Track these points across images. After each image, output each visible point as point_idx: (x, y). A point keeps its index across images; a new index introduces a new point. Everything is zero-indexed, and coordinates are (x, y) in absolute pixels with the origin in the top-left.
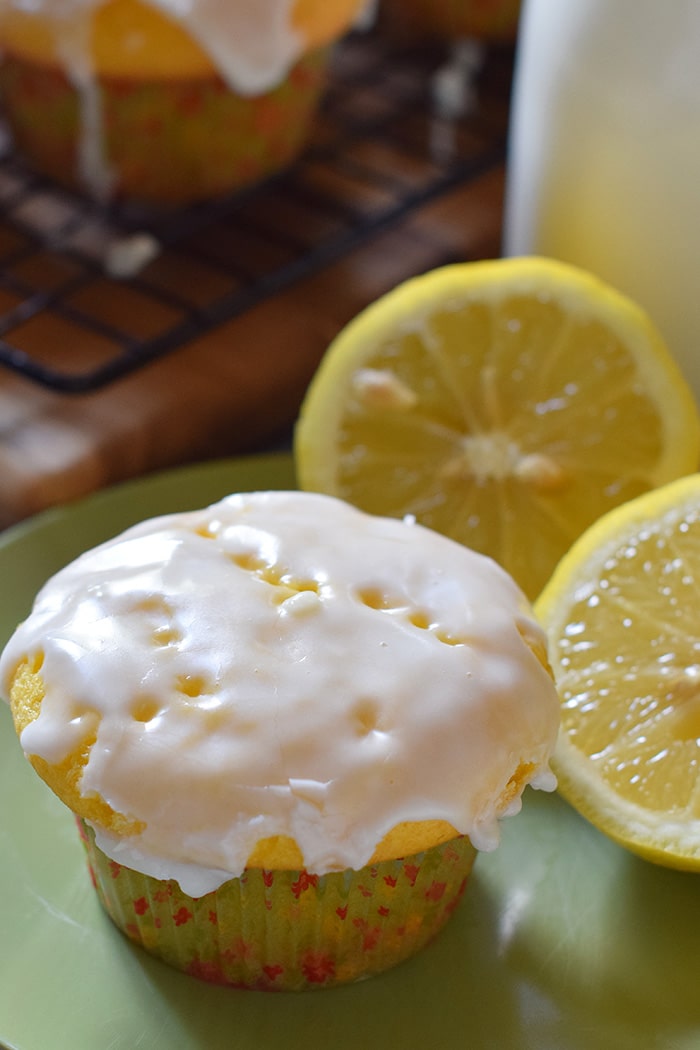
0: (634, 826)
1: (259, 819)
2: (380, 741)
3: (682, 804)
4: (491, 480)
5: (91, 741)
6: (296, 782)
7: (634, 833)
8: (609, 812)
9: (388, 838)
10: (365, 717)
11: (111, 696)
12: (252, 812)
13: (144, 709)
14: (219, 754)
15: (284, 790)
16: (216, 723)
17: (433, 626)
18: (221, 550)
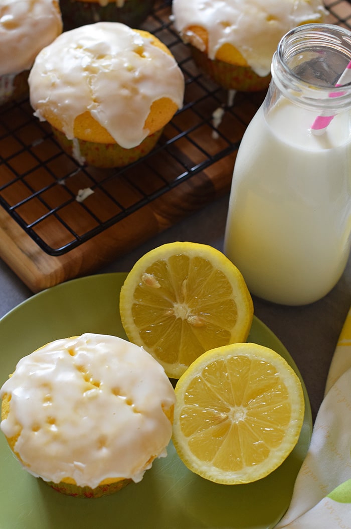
0: (194, 465)
1: (63, 473)
2: (104, 452)
3: (210, 460)
4: (180, 319)
5: (19, 435)
6: (76, 463)
7: (193, 467)
8: (187, 458)
9: (103, 481)
10: (102, 442)
11: (26, 420)
12: (62, 470)
13: (36, 428)
14: (54, 449)
15: (72, 465)
16: (56, 438)
17: (133, 406)
18: (74, 363)
